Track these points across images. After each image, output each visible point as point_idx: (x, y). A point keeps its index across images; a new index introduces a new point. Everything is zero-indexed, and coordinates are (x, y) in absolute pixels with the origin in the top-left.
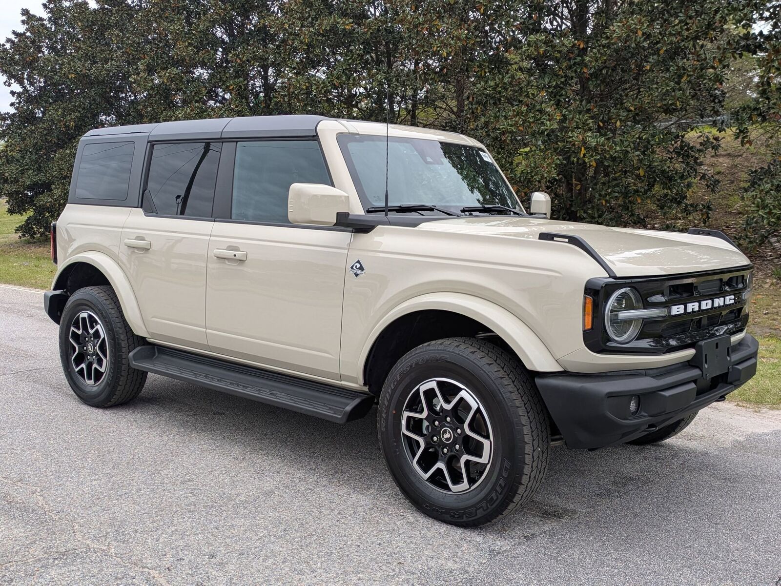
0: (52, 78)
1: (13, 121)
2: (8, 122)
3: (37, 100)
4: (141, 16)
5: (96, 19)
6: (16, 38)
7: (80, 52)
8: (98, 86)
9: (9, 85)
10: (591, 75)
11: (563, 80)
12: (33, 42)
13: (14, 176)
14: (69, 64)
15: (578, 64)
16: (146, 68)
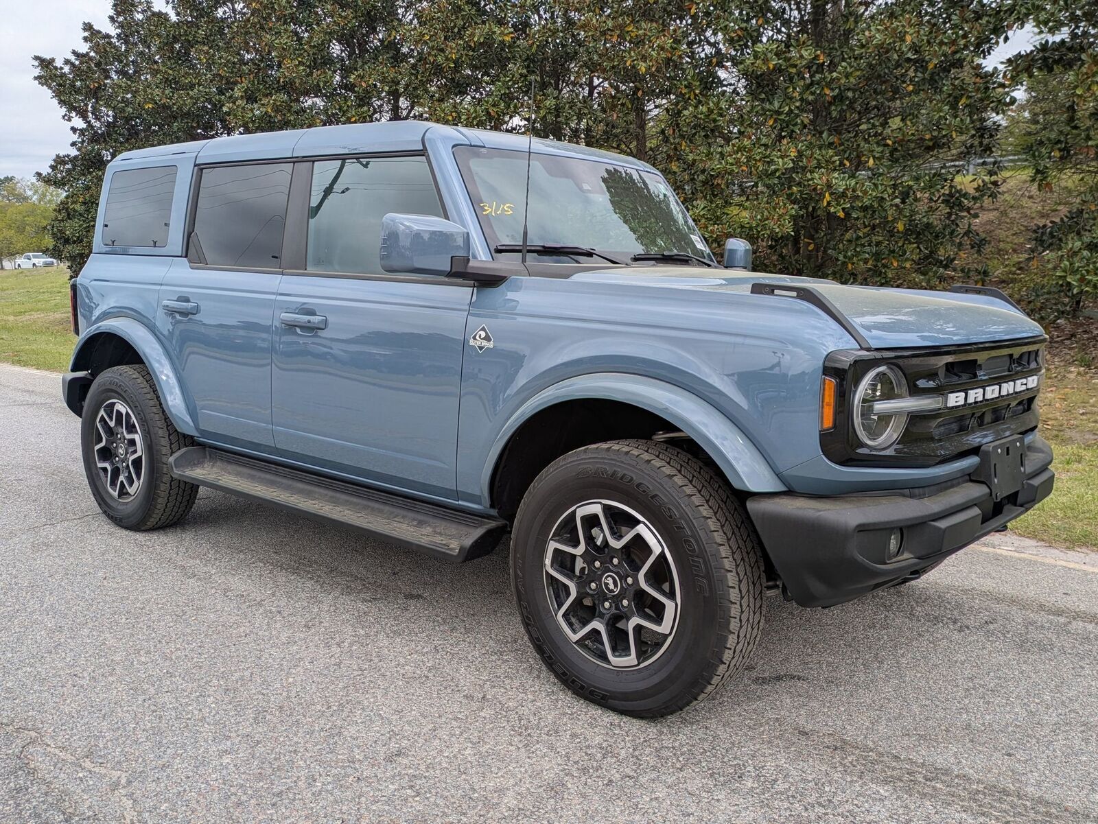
0: (123, 110)
1: (74, 166)
2: (69, 166)
3: (105, 139)
4: (237, 27)
5: (180, 32)
6: (76, 59)
7: (158, 76)
8: (182, 120)
9: (69, 120)
10: (834, 98)
11: (798, 104)
12: (98, 64)
13: (77, 235)
14: (146, 92)
15: (818, 84)
16: (244, 94)
